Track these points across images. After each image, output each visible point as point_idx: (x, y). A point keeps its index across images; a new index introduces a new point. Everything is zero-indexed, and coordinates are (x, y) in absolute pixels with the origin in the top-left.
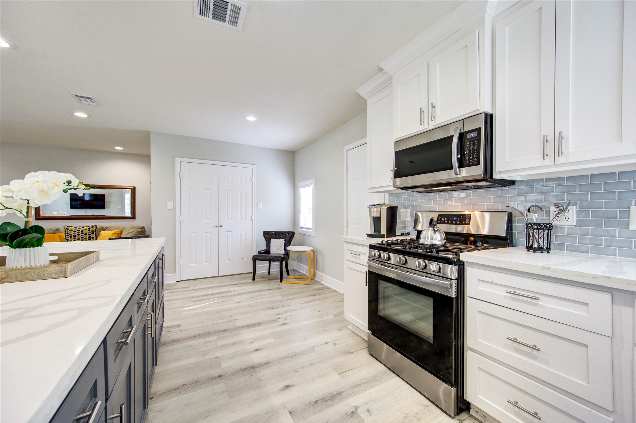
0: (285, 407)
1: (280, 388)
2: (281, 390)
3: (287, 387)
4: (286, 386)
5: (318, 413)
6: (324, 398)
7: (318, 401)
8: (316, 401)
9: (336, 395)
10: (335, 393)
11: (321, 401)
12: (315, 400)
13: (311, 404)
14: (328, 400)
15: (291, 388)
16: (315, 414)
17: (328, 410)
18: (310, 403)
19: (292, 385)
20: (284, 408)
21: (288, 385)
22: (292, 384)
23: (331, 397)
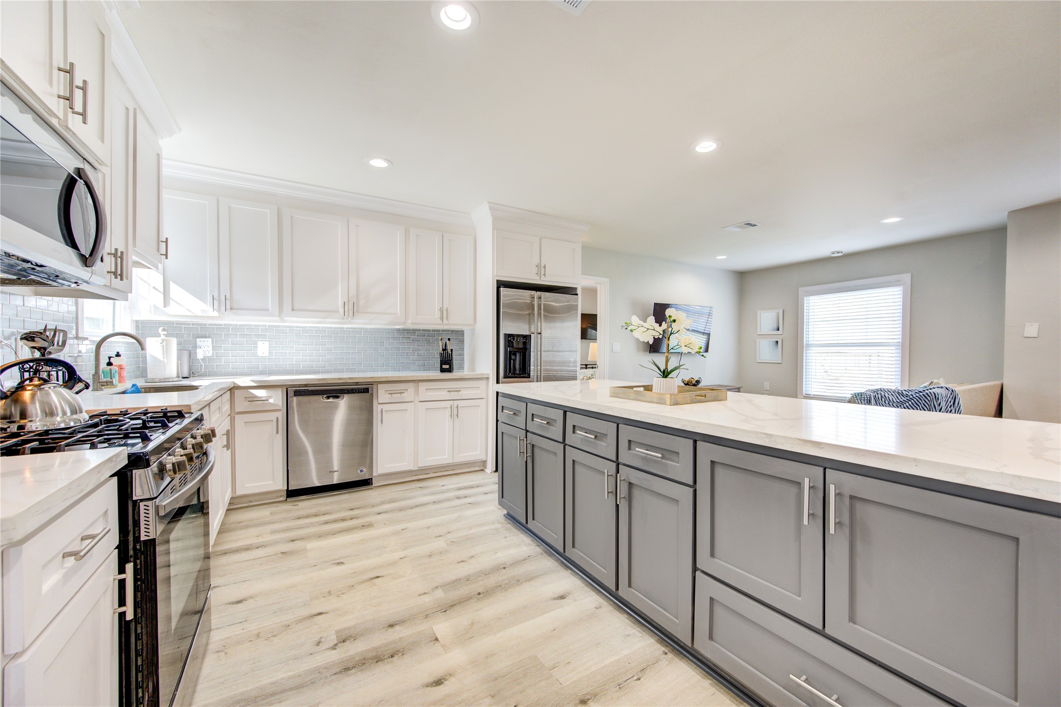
0: (443, 646)
1: (452, 679)
2: (450, 675)
3: (438, 682)
4: (440, 684)
5: (395, 640)
6: (377, 662)
7: (389, 657)
8: (392, 656)
9: (353, 667)
10: (353, 671)
11: (385, 657)
12: (393, 658)
13: (402, 651)
14: (370, 659)
15: (431, 680)
16: (400, 638)
17: (380, 643)
18: (403, 654)
19: (428, 686)
20: (445, 645)
21: (436, 686)
22: (429, 689)
23: (364, 664)
